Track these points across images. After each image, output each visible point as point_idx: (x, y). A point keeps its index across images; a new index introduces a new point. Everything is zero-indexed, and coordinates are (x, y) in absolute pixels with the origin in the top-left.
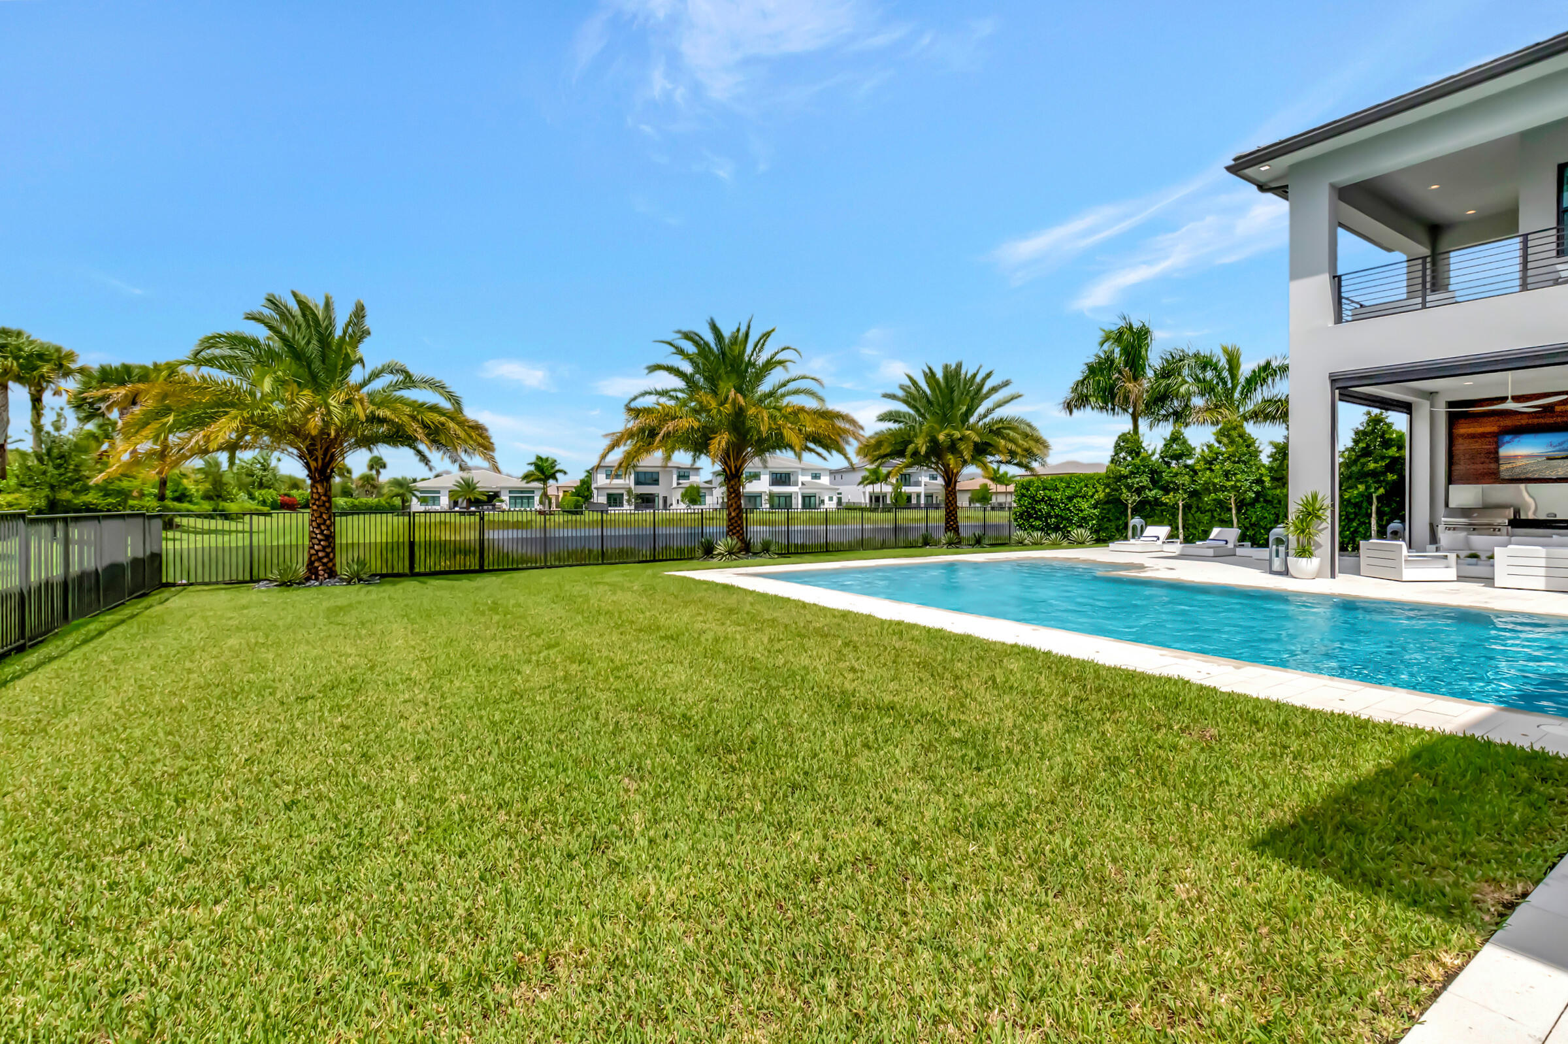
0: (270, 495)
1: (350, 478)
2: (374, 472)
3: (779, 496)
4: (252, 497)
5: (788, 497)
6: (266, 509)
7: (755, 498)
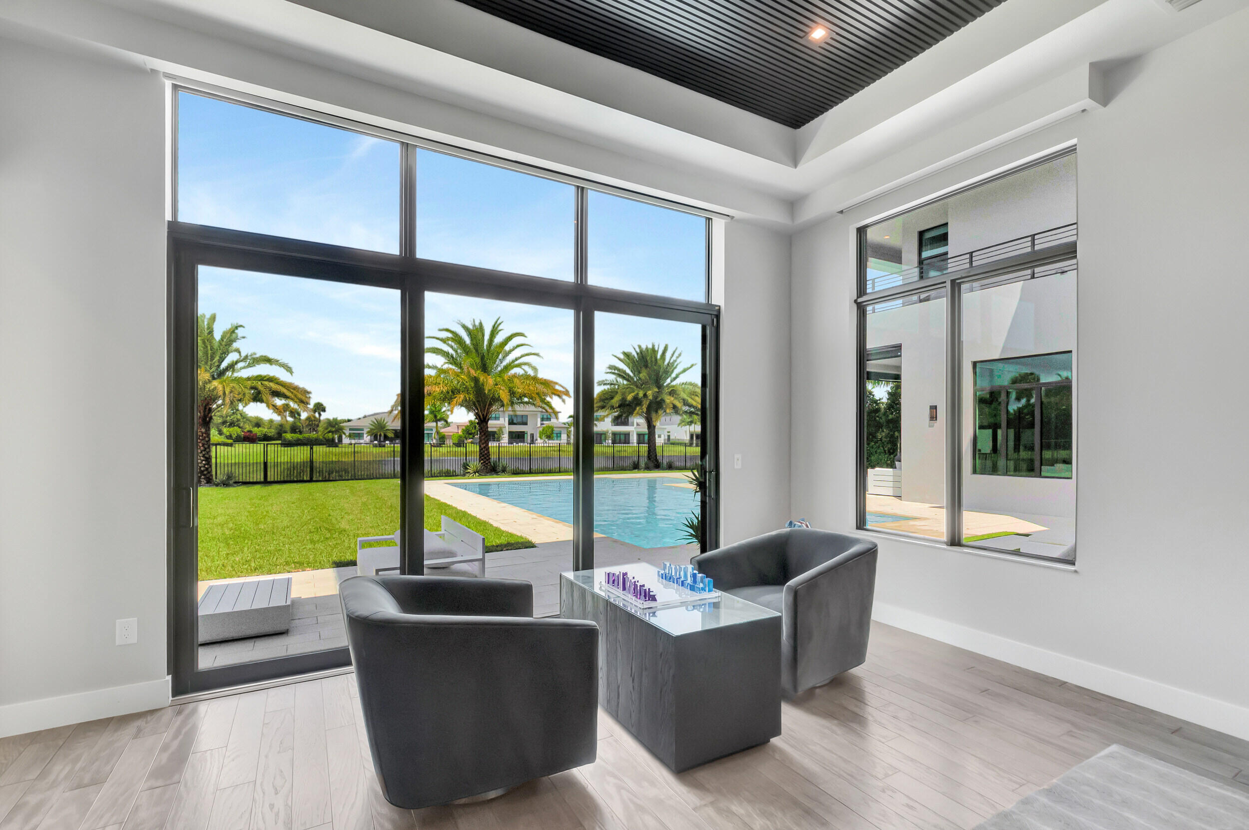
0: (235, 431)
1: (300, 419)
2: (317, 415)
3: (620, 434)
4: (221, 433)
5: (627, 435)
6: (230, 441)
7: (602, 436)
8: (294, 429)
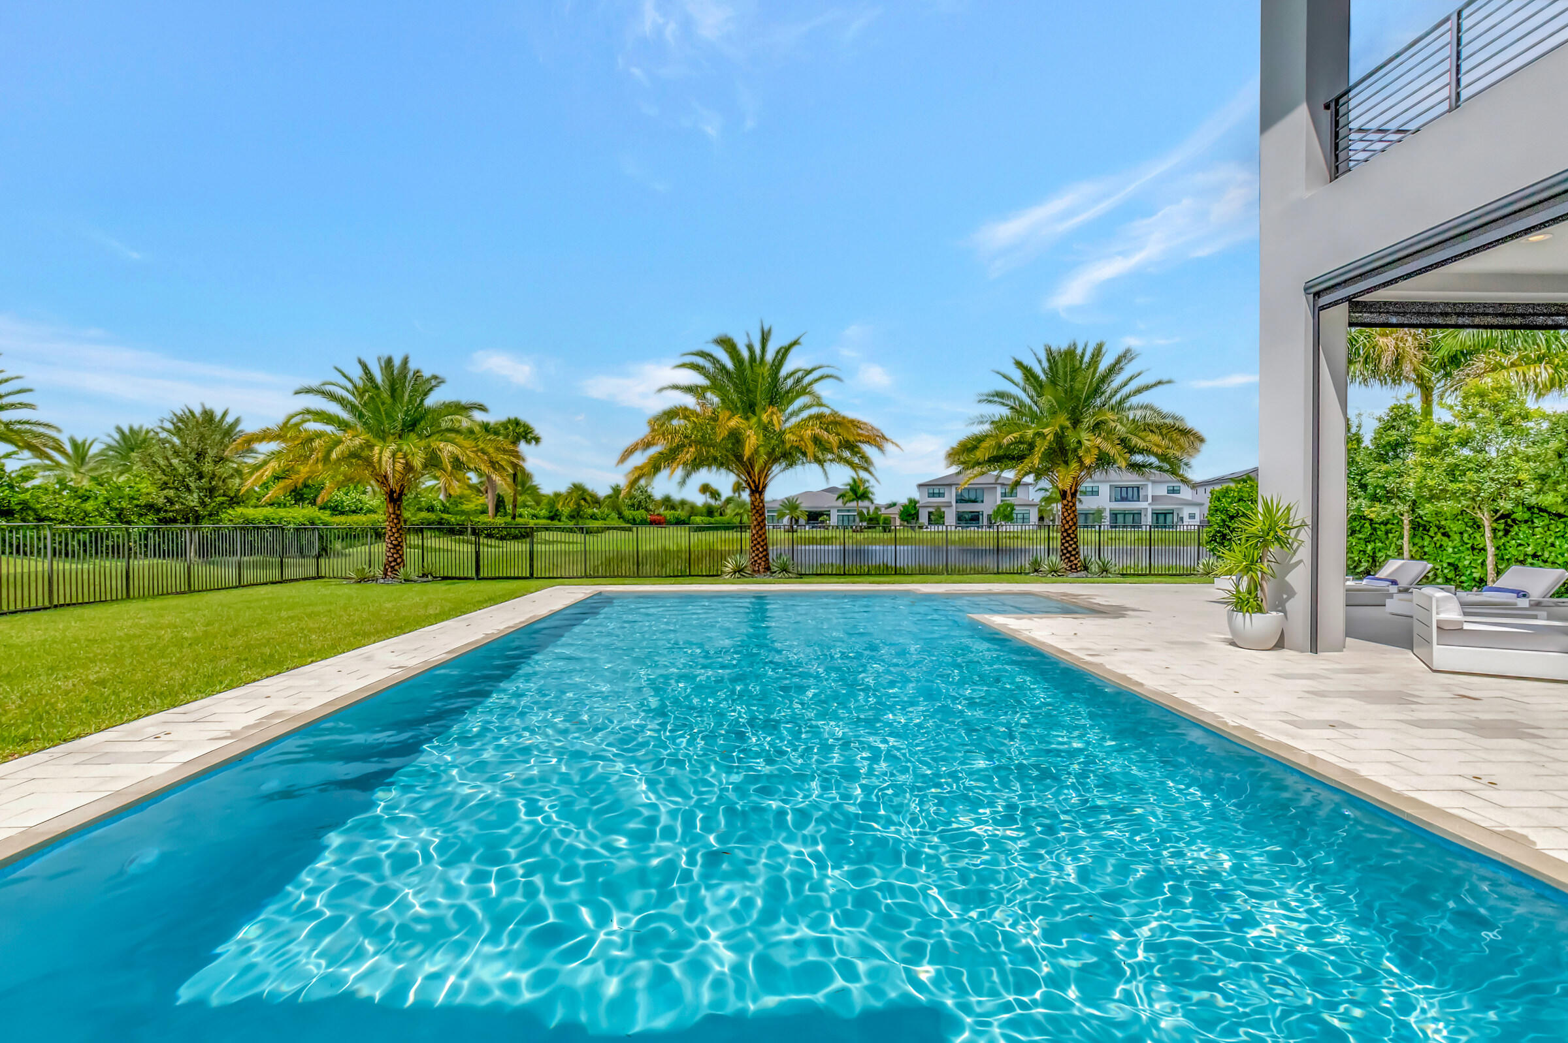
0: (641, 514)
2: (737, 495)
3: (1125, 514)
5: (1137, 515)
7: (1095, 516)
8: (710, 512)
